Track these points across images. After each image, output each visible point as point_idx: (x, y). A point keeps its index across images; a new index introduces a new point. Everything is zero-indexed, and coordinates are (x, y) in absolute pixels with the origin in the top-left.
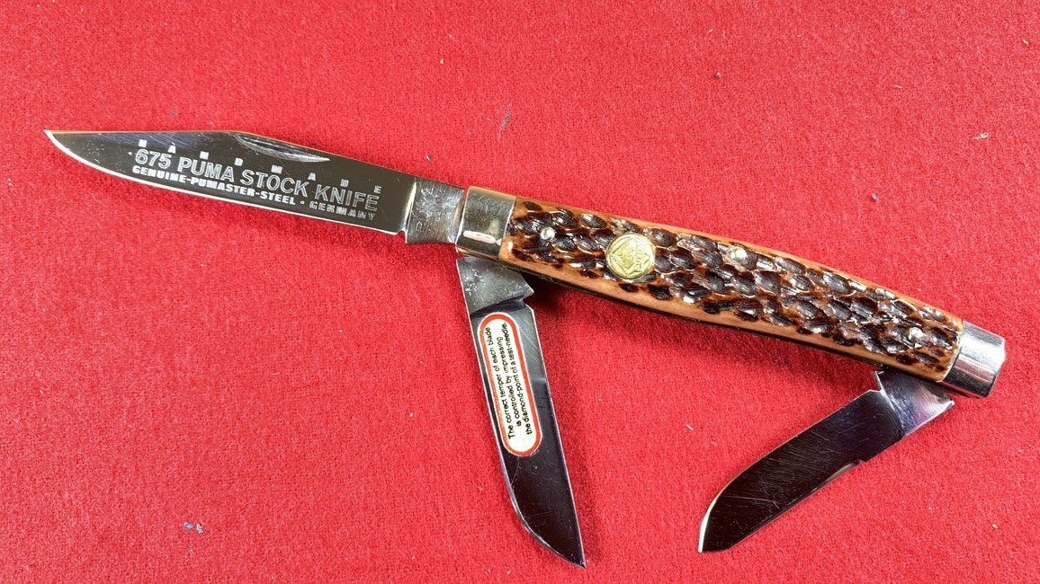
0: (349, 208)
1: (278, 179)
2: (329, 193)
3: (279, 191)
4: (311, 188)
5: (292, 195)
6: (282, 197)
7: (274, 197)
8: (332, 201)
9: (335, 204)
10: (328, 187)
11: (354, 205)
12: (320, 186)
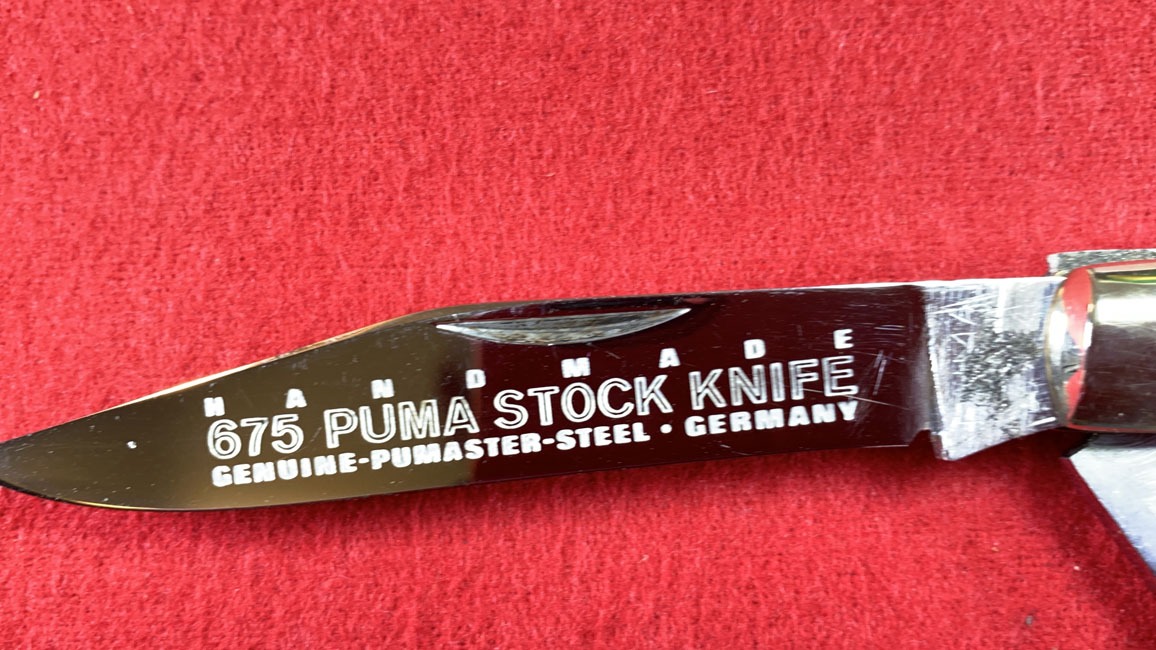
0: (787, 406)
2: (723, 385)
3: (598, 419)
4: (677, 388)
5: (633, 418)
6: (611, 431)
7: (592, 436)
8: (737, 402)
9: (749, 407)
10: (718, 372)
11: (798, 395)
12: (695, 375)
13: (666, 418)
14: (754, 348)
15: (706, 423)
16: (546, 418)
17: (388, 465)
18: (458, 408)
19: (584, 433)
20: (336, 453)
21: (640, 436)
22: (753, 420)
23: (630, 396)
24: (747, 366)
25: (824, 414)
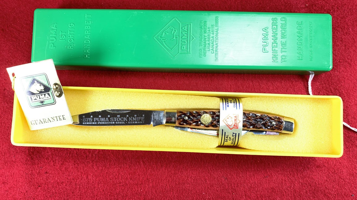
1: (119, 118)
4: (128, 118)
5: (123, 121)
6: (121, 122)
8: (133, 120)
10: (132, 118)
11: (139, 120)
12: (130, 118)
13: (126, 122)
14: (135, 116)
16: (115, 121)
17: (100, 124)
18: (107, 119)
19: (119, 122)
20: (95, 122)
21: (124, 123)
23: (123, 119)
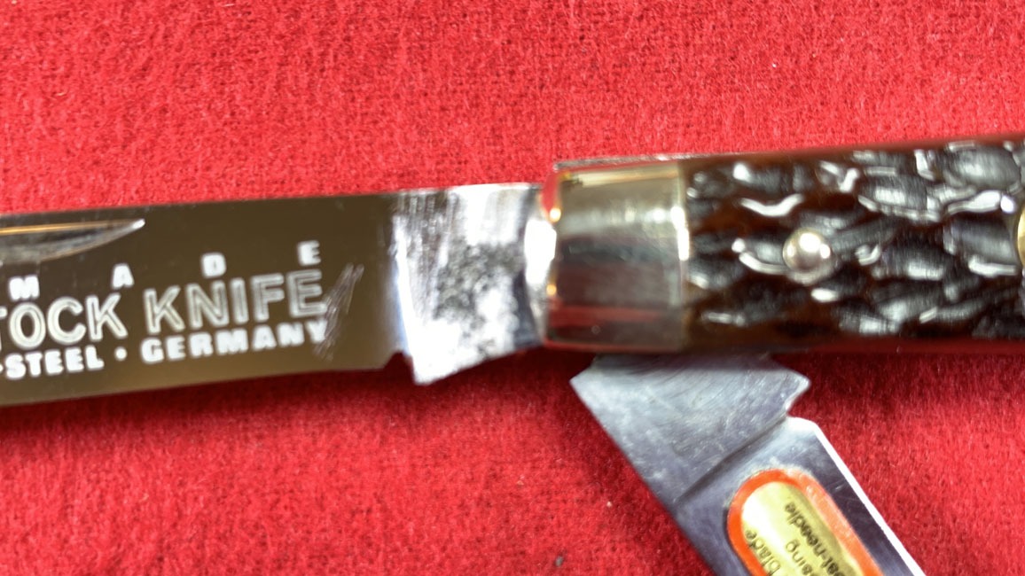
0: (250, 327)
1: (34, 312)
2: (181, 305)
3: (48, 344)
4: (130, 309)
5: (84, 343)
6: (63, 357)
7: (42, 363)
8: (197, 323)
9: (209, 328)
10: (174, 291)
11: (262, 315)
13: (120, 342)
14: (213, 264)
15: (164, 347)
19: (34, 359)
21: (95, 363)
22: (214, 343)
23: (82, 318)
24: (206, 284)
25: (290, 335)
